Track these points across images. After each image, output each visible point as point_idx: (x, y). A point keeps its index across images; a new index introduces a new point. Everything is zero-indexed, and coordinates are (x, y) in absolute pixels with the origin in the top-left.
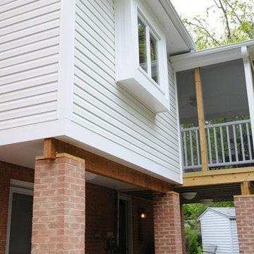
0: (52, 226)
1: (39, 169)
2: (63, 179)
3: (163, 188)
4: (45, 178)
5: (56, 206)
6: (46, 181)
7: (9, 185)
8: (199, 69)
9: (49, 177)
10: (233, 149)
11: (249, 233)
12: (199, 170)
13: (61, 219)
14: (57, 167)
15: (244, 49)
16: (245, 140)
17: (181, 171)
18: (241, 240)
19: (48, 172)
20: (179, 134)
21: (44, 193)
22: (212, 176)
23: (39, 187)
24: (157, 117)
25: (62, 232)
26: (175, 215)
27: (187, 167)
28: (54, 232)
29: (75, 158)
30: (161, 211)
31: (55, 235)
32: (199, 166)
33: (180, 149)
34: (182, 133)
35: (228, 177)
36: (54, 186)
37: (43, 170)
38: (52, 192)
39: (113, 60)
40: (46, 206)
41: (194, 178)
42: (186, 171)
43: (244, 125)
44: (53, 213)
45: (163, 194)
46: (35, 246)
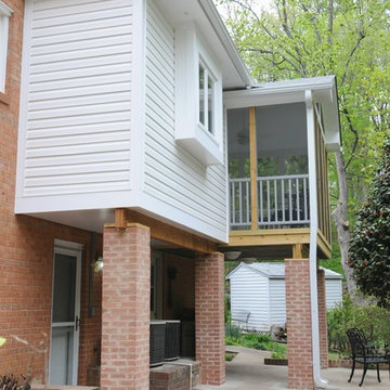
0: (124, 292)
1: (108, 236)
2: (135, 248)
3: (208, 248)
4: (116, 246)
5: (128, 273)
6: (117, 249)
7: (53, 245)
8: (256, 109)
9: (119, 245)
10: (287, 204)
11: (298, 300)
12: (249, 228)
13: (134, 286)
14: (128, 236)
15: (308, 94)
16: (302, 196)
17: (228, 229)
18: (289, 307)
19: (119, 240)
20: (227, 185)
21: (114, 261)
22: (262, 236)
23: (108, 255)
24: (208, 169)
25: (134, 298)
26: (220, 279)
27: (234, 224)
28: (127, 298)
29: (143, 227)
30: (204, 273)
31: (127, 300)
32: (248, 223)
33: (227, 204)
34: (231, 184)
35: (280, 238)
36: (124, 255)
37: (112, 238)
38: (123, 260)
39: (172, 115)
40: (117, 273)
41: (241, 237)
42: (233, 228)
43: (301, 181)
44: (124, 280)
45: (207, 255)
46: (106, 310)
